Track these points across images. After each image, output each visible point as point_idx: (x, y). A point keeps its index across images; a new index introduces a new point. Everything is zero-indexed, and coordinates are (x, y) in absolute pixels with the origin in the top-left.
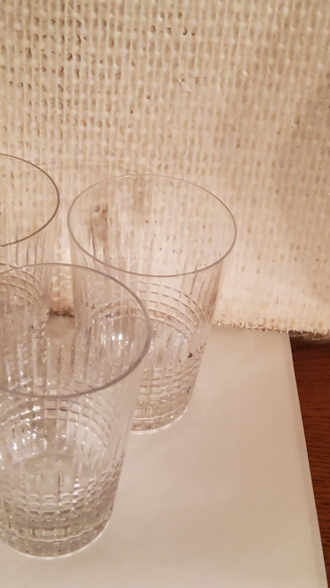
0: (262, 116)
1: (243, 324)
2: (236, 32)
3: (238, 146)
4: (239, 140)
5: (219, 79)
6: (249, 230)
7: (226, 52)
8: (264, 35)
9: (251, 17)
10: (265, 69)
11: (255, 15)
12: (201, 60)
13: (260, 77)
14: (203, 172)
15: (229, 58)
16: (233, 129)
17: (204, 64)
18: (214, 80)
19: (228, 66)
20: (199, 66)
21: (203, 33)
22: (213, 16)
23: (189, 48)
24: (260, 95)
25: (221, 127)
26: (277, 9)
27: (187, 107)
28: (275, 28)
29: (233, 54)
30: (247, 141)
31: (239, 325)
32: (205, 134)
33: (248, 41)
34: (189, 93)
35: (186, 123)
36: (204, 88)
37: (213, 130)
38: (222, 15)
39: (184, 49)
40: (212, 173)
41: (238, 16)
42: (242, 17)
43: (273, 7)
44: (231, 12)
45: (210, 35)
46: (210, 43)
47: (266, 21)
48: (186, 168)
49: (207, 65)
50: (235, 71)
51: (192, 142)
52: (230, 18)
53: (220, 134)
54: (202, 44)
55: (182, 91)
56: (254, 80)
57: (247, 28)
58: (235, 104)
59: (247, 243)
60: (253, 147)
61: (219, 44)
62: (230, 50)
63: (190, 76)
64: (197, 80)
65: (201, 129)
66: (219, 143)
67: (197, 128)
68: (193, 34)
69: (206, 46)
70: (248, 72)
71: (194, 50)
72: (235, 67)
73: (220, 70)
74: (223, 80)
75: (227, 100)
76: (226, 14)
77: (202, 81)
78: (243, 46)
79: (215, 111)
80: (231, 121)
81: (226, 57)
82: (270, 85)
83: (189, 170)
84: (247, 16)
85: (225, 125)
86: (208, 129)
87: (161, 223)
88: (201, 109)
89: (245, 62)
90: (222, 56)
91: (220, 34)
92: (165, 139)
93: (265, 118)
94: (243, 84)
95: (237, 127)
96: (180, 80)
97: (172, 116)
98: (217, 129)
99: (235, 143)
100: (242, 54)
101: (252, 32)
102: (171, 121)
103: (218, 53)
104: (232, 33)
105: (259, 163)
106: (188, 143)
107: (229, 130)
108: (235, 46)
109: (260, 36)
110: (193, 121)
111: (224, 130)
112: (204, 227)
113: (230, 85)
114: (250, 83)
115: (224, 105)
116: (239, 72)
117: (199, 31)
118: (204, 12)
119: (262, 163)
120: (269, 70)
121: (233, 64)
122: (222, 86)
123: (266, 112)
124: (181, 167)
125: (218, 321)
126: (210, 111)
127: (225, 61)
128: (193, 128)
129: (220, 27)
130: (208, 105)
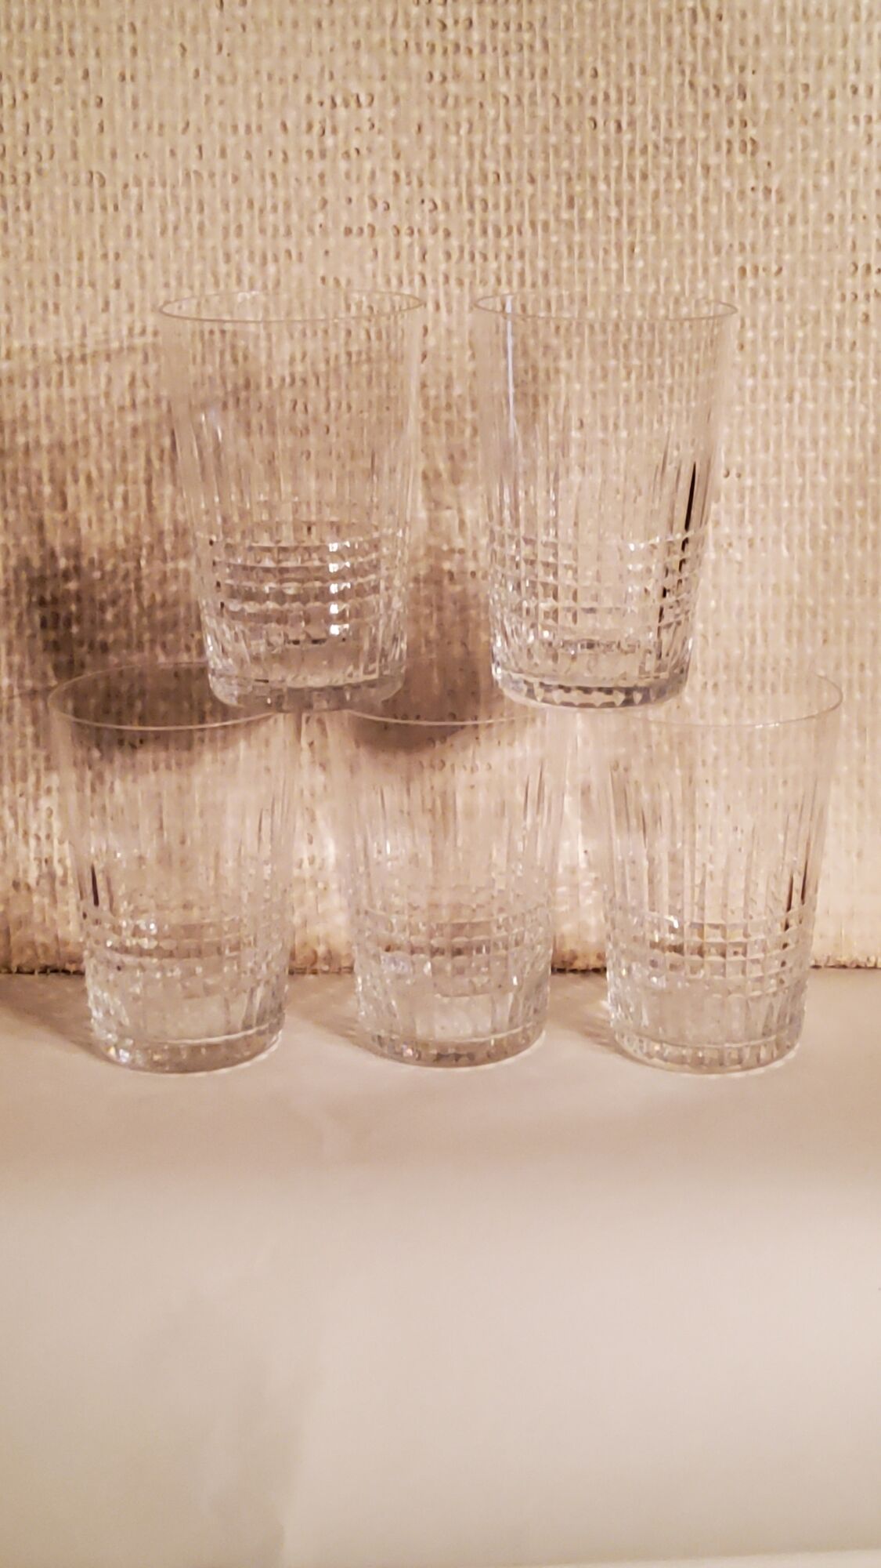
0: (856, 589)
1: (873, 959)
2: (803, 467)
3: (825, 641)
4: (825, 632)
5: (784, 537)
6: (861, 783)
7: (791, 497)
8: (845, 468)
9: (821, 444)
10: (852, 517)
11: (827, 442)
12: (753, 512)
13: (846, 529)
14: (774, 690)
15: (796, 504)
16: (814, 615)
17: (759, 518)
18: (777, 541)
19: (796, 517)
20: (752, 522)
21: (753, 474)
22: (767, 448)
23: (735, 496)
24: (849, 556)
25: (795, 610)
26: (857, 428)
27: (741, 585)
28: (859, 456)
29: (801, 498)
30: (838, 630)
31: (865, 960)
32: (772, 625)
33: (822, 479)
34: (740, 564)
35: (741, 609)
36: (763, 555)
37: (783, 618)
38: (778, 445)
39: (728, 499)
40: (786, 691)
41: (802, 443)
42: (808, 444)
43: (852, 426)
44: (791, 438)
45: (765, 474)
46: (765, 487)
47: (845, 446)
48: (746, 685)
49: (764, 518)
50: (808, 525)
51: (753, 642)
52: (791, 446)
53: (796, 622)
54: (753, 489)
55: (729, 561)
56: (838, 535)
57: (817, 459)
58: (813, 577)
59: (860, 805)
60: (850, 639)
61: (779, 486)
62: (796, 494)
63: (740, 538)
64: (751, 545)
65: (764, 619)
66: (795, 640)
67: (758, 617)
68: (739, 476)
69: (759, 491)
70: (827, 523)
71: (742, 499)
72: (807, 518)
73: (784, 524)
74: (790, 539)
75: (801, 572)
76: (785, 442)
77: (758, 542)
78: (814, 486)
79: (783, 587)
80: (810, 601)
81: (791, 503)
82: (864, 540)
83: (750, 688)
84: (815, 442)
85: (801, 608)
86: (775, 617)
87: (716, 784)
88: (762, 587)
89: (821, 509)
90: (786, 504)
91: (778, 473)
92: (710, 640)
93: (862, 592)
94: (821, 543)
95: (820, 609)
96: (725, 546)
97: (717, 602)
98: (789, 617)
99: (820, 635)
100: (814, 498)
101: (826, 465)
102: (717, 609)
103: (778, 499)
104: (796, 469)
105: (862, 666)
106: (747, 642)
107: (808, 616)
108: (803, 487)
109: (838, 470)
110: (751, 606)
111: (801, 616)
112: (785, 783)
113: (802, 546)
114: (832, 540)
115: (796, 577)
116: (814, 525)
117: (748, 468)
118: (753, 443)
119: (867, 665)
120: (857, 517)
121: (802, 514)
122: (789, 548)
123: (863, 582)
124: (739, 683)
125: (829, 958)
126: (776, 587)
127: (791, 510)
128: (752, 617)
129: (778, 460)
130: (772, 579)
